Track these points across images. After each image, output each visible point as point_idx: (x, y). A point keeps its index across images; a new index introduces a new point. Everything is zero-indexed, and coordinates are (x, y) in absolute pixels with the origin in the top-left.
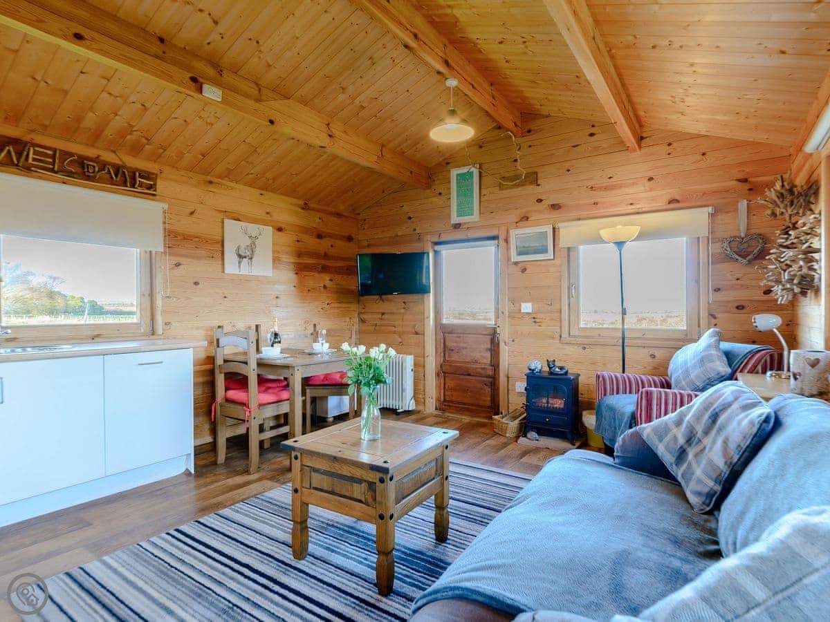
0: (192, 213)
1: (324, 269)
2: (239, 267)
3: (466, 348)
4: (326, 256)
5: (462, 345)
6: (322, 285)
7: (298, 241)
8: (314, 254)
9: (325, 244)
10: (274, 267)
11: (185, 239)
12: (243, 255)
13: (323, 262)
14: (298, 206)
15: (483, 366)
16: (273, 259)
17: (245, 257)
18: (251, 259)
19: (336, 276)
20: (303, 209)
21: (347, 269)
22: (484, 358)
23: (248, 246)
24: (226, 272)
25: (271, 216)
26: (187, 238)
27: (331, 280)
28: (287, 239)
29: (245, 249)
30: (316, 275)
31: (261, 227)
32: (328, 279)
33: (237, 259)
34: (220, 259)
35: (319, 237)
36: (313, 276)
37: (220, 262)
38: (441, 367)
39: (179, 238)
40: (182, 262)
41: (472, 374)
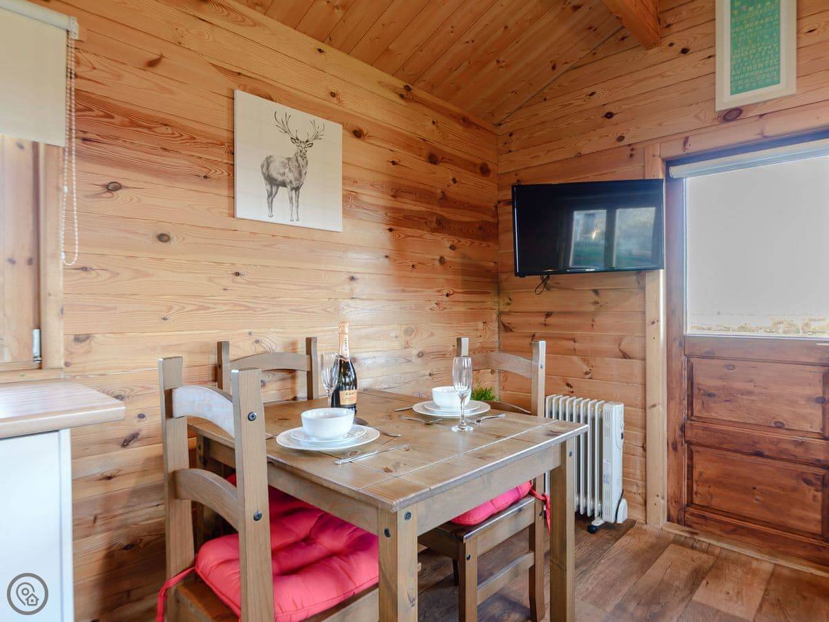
0: (152, 64)
1: (441, 226)
2: (270, 204)
3: (750, 393)
4: (444, 199)
5: (738, 385)
6: (438, 258)
7: (394, 163)
8: (423, 194)
9: (442, 176)
10: (346, 213)
11: (133, 124)
12: (280, 178)
13: (438, 210)
14: (394, 90)
15: (800, 439)
16: (344, 196)
17: (284, 184)
18: (297, 189)
19: (463, 241)
20: (402, 96)
21: (480, 228)
22: (804, 418)
23: (289, 159)
24: (239, 214)
25: (340, 101)
26: (137, 122)
27: (452, 247)
28: (371, 156)
29: (284, 166)
30: (428, 236)
31: (320, 121)
32: (448, 245)
33: (264, 187)
34: (226, 184)
35: (433, 159)
36: (421, 237)
37: (225, 192)
38: (683, 429)
39: (118, 119)
40: (123, 183)
41: (767, 453)
